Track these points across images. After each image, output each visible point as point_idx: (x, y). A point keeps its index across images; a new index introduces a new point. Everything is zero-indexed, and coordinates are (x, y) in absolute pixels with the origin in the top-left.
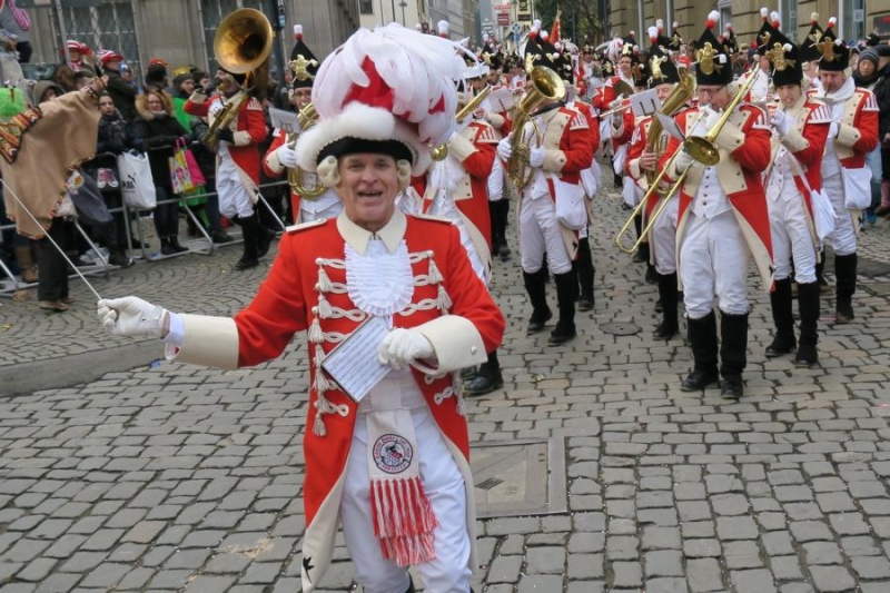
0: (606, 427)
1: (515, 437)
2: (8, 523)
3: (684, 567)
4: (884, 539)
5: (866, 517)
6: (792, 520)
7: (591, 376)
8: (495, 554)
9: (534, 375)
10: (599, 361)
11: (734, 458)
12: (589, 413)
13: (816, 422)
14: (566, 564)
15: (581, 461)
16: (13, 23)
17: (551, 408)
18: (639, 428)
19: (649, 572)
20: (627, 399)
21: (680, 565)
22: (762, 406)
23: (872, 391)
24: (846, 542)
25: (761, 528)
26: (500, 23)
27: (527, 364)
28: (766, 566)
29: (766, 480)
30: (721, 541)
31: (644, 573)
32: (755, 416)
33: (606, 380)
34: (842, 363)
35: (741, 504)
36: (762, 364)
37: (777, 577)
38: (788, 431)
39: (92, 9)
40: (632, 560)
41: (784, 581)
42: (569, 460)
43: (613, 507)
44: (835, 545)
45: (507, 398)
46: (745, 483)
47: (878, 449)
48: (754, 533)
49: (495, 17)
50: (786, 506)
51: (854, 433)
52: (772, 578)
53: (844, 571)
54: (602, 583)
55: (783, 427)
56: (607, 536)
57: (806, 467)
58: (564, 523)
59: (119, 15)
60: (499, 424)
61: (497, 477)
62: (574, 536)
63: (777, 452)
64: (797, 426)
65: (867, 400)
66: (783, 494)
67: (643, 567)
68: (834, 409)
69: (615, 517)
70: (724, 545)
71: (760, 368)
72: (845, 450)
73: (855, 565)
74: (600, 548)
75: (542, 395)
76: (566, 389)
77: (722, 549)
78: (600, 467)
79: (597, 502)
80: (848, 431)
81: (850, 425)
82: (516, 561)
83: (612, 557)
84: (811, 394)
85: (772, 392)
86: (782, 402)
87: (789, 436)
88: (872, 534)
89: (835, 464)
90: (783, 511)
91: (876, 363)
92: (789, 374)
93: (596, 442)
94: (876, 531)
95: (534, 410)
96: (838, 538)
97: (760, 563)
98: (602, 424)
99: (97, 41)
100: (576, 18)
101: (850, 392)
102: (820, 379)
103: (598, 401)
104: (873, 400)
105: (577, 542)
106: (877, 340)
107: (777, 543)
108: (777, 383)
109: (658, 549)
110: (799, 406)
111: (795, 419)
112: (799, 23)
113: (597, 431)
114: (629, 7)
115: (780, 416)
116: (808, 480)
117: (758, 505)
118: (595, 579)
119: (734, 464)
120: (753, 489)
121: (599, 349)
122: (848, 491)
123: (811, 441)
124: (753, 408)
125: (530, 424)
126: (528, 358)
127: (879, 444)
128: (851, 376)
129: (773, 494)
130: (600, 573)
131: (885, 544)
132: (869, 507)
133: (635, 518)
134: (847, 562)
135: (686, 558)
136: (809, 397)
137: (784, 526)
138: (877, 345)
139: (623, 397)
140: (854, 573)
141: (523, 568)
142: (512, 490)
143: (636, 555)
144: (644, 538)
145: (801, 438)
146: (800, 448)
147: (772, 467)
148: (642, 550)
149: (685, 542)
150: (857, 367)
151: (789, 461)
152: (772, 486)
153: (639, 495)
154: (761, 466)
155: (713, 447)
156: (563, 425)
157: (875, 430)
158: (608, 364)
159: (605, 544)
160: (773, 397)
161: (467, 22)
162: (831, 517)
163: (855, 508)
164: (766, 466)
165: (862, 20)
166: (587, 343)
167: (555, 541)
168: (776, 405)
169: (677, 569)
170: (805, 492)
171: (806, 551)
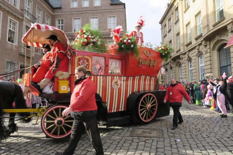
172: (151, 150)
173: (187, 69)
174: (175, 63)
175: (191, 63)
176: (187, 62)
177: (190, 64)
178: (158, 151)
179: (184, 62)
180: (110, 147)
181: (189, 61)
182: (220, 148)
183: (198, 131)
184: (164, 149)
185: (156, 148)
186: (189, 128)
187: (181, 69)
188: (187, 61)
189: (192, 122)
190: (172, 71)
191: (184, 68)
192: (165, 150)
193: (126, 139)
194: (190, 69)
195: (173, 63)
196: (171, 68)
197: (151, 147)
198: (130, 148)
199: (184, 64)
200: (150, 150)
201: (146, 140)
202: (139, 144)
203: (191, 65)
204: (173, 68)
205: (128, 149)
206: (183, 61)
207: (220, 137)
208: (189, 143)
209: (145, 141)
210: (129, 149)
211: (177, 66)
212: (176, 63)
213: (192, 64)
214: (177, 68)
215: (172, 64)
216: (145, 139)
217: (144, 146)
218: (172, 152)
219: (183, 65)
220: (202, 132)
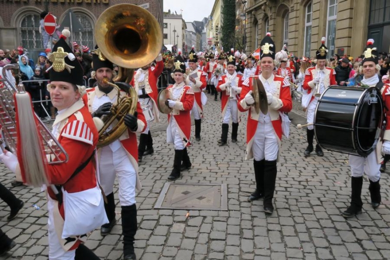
0: (241, 182)
1: (210, 183)
2: (43, 197)
3: (268, 233)
4: (339, 230)
5: (333, 222)
6: (306, 220)
7: (236, 164)
8: (203, 222)
9: (217, 162)
10: (239, 159)
11: (285, 196)
12: (235, 176)
13: (314, 186)
14: (227, 228)
15: (232, 193)
16: (57, 36)
17: (222, 174)
18: (253, 183)
19: (256, 234)
20: (248, 173)
21: (266, 232)
22: (295, 179)
23: (335, 177)
24: (325, 230)
25: (295, 222)
26: (209, 44)
27: (215, 158)
28: (297, 236)
29: (297, 205)
30: (281, 225)
31: (254, 235)
32: (293, 182)
33: (241, 165)
34: (323, 166)
35: (288, 213)
36: (295, 164)
37: (301, 240)
38: (305, 188)
39: (80, 33)
40: (250, 229)
41: (303, 242)
42: (228, 192)
43: (243, 210)
44: (321, 230)
45: (207, 169)
46: (289, 205)
47: (337, 198)
48: (293, 224)
49: (207, 42)
50: (304, 215)
51: (328, 191)
52: (299, 240)
53: (325, 240)
54: (239, 236)
55: (303, 187)
56: (241, 220)
57: (311, 202)
58: (226, 214)
59: (88, 35)
60: (205, 178)
61: (203, 196)
62: (230, 219)
63: (300, 195)
64: (308, 187)
65: (333, 180)
66: (303, 211)
67: (254, 232)
68: (321, 182)
69: (244, 213)
70: (282, 227)
71: (294, 166)
72: (325, 197)
73: (329, 238)
74: (238, 224)
75: (219, 169)
76: (228, 167)
77: (281, 228)
78: (239, 196)
79: (237, 208)
80: (326, 190)
81: (327, 188)
82: (209, 226)
83: (243, 227)
84: (313, 176)
85: (299, 174)
86: (303, 178)
87: (305, 190)
88: (335, 228)
89: (321, 202)
90: (303, 217)
91: (336, 167)
92: (305, 169)
93: (238, 187)
94: (336, 227)
95: (216, 174)
96: (323, 228)
97: (295, 235)
98: (240, 181)
99: (81, 43)
100: (235, 43)
101: (326, 177)
102: (316, 171)
103: (238, 173)
104: (335, 180)
105: (230, 221)
106: (336, 159)
107: (301, 228)
108: (301, 171)
109: (259, 226)
110: (309, 180)
111: (307, 185)
112: (311, 49)
113: (238, 183)
114: (253, 41)
115: (302, 183)
116: (312, 207)
117: (294, 214)
118: (237, 234)
119: (286, 198)
120: (292, 208)
121: (239, 155)
122: (326, 212)
123: (313, 193)
124: (292, 179)
125: (215, 179)
126: (215, 156)
127: (337, 196)
128: (327, 171)
129: (299, 211)
130: (239, 233)
131: (339, 232)
132: (334, 218)
133: (251, 215)
134: (326, 237)
135: (269, 230)
136: (312, 177)
137: (303, 222)
138: (336, 161)
139: (247, 172)
140: (328, 241)
141: (212, 228)
142: (209, 201)
143: (251, 227)
144: (254, 222)
145: (309, 191)
146: (309, 195)
147: (300, 200)
148: (253, 226)
149: (269, 225)
150: (329, 168)
151: (305, 199)
152: (299, 208)
153: (252, 206)
154: (295, 200)
155: (278, 192)
156: (226, 180)
157: (335, 191)
158: (242, 160)
159: (240, 223)
160: (299, 176)
161: (197, 43)
162: (320, 220)
163: (328, 218)
164: (297, 200)
165: (333, 49)
166: (235, 152)
167: (223, 220)
168: (300, 179)
169: (265, 234)
170: (310, 211)
171: (311, 232)
172: (197, 245)
173: (301, 25)
174: (275, 7)
175: (309, 11)
176: (302, 7)
177: (307, 14)
178: (211, 247)
179: (295, 9)
180: (102, 243)
181: (305, 6)
182: (339, 235)
183: (304, 186)
184: (224, 242)
185: (207, 240)
186: (286, 179)
187: (287, 24)
188: (301, 5)
189: (295, 162)
190: (267, 27)
191: (293, 21)
192: (226, 245)
193: (145, 218)
194: (307, 24)
195: (271, 8)
196: (266, 19)
197: (197, 238)
198: (149, 242)
199: (295, 12)
200: (195, 246)
201: (189, 216)
202: (172, 230)
203: (309, 16)
204: (271, 19)
205: (144, 246)
206: (292, 5)
207: (344, 203)
208: (279, 224)
209: (185, 222)
210: (148, 245)
211: (278, 15)
212: (277, 8)
213: (311, 13)
214: (279, 19)
215: (268, 8)
216: (187, 215)
217: (181, 236)
218: (241, 250)
219: (292, 15)
220: (311, 190)
